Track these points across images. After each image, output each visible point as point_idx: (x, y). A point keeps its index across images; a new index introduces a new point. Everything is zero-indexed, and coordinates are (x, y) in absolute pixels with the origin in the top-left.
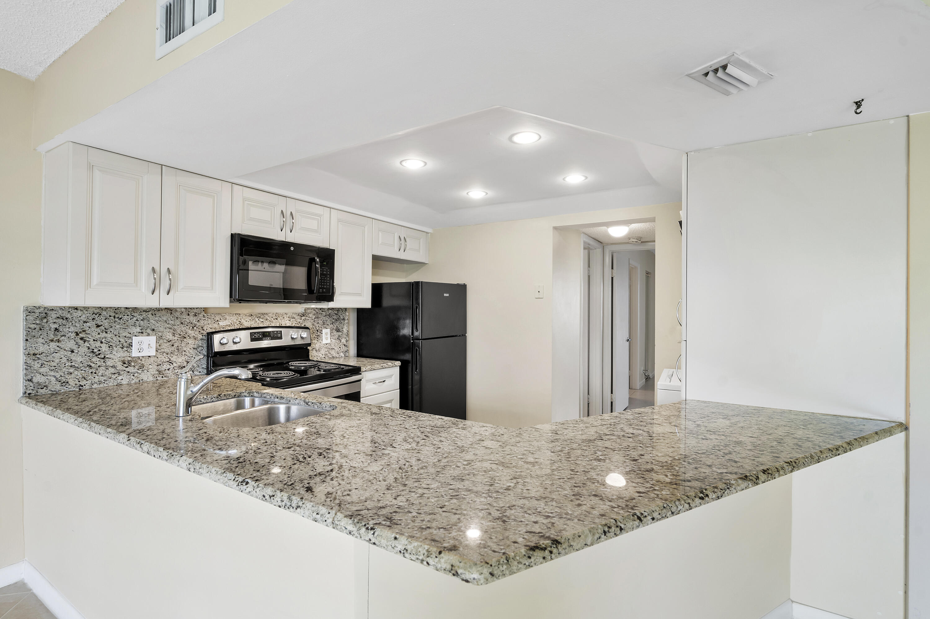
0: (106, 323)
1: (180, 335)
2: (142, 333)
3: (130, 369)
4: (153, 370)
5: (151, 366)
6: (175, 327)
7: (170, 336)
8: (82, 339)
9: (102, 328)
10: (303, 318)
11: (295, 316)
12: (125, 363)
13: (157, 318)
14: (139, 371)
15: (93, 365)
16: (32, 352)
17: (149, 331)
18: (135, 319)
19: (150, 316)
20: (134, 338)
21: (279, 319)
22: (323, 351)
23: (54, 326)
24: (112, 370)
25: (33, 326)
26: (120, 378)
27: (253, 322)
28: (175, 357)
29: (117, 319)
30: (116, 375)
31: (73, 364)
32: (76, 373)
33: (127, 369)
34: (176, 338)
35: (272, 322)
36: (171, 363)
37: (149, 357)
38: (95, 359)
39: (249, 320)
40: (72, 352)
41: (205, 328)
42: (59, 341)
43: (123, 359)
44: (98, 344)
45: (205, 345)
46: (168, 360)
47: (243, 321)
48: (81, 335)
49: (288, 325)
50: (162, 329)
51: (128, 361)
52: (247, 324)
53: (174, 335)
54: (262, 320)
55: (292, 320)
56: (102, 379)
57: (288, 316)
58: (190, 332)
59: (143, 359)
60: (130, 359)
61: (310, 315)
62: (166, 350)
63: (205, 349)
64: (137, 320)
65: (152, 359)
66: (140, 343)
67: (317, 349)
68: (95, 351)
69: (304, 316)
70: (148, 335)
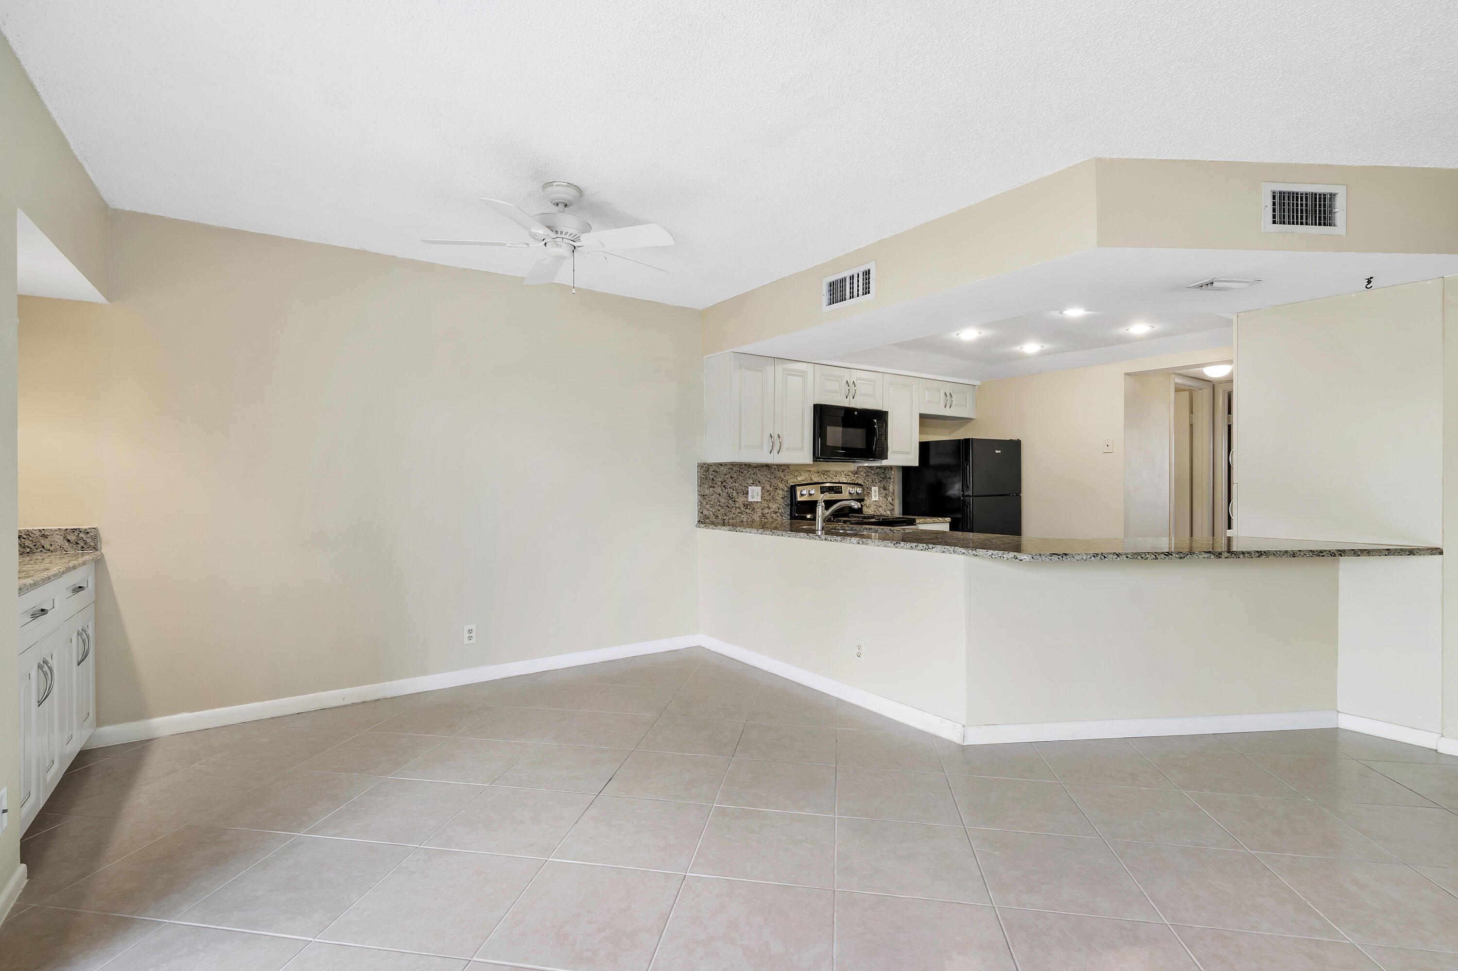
0: (735, 475)
1: (774, 486)
2: (753, 484)
3: (747, 511)
4: (759, 511)
5: (758, 510)
6: (772, 480)
7: (768, 487)
8: (724, 486)
9: (733, 479)
10: (856, 476)
11: (850, 474)
12: (744, 506)
13: (761, 473)
14: (752, 513)
15: (729, 505)
16: (702, 494)
17: (757, 482)
18: (750, 473)
19: (757, 471)
20: (749, 487)
21: (838, 476)
22: (872, 508)
23: (712, 477)
24: (738, 510)
25: (703, 476)
26: (743, 516)
27: (819, 479)
28: (771, 504)
29: (740, 473)
30: (741, 514)
31: (720, 504)
32: (722, 510)
33: (746, 510)
34: (772, 489)
35: (833, 478)
36: (769, 508)
37: (757, 502)
38: (730, 502)
39: (816, 476)
40: (720, 495)
41: (789, 482)
42: (714, 487)
43: (743, 503)
44: (732, 491)
45: (789, 496)
46: (767, 506)
47: (813, 477)
48: (724, 484)
49: (844, 481)
50: (764, 481)
51: (747, 504)
52: (815, 480)
53: (771, 487)
54: (825, 477)
55: (847, 477)
56: (734, 516)
57: (844, 473)
58: (780, 484)
59: (754, 504)
60: (747, 503)
61: (862, 473)
62: (766, 498)
63: (789, 499)
64: (751, 474)
65: (759, 504)
66: (753, 491)
67: (868, 505)
68: (730, 495)
69: (856, 474)
70: (757, 486)
